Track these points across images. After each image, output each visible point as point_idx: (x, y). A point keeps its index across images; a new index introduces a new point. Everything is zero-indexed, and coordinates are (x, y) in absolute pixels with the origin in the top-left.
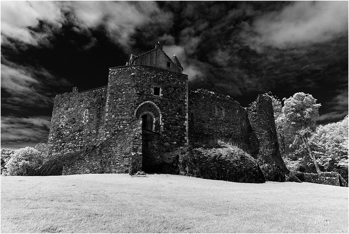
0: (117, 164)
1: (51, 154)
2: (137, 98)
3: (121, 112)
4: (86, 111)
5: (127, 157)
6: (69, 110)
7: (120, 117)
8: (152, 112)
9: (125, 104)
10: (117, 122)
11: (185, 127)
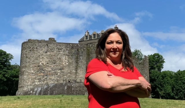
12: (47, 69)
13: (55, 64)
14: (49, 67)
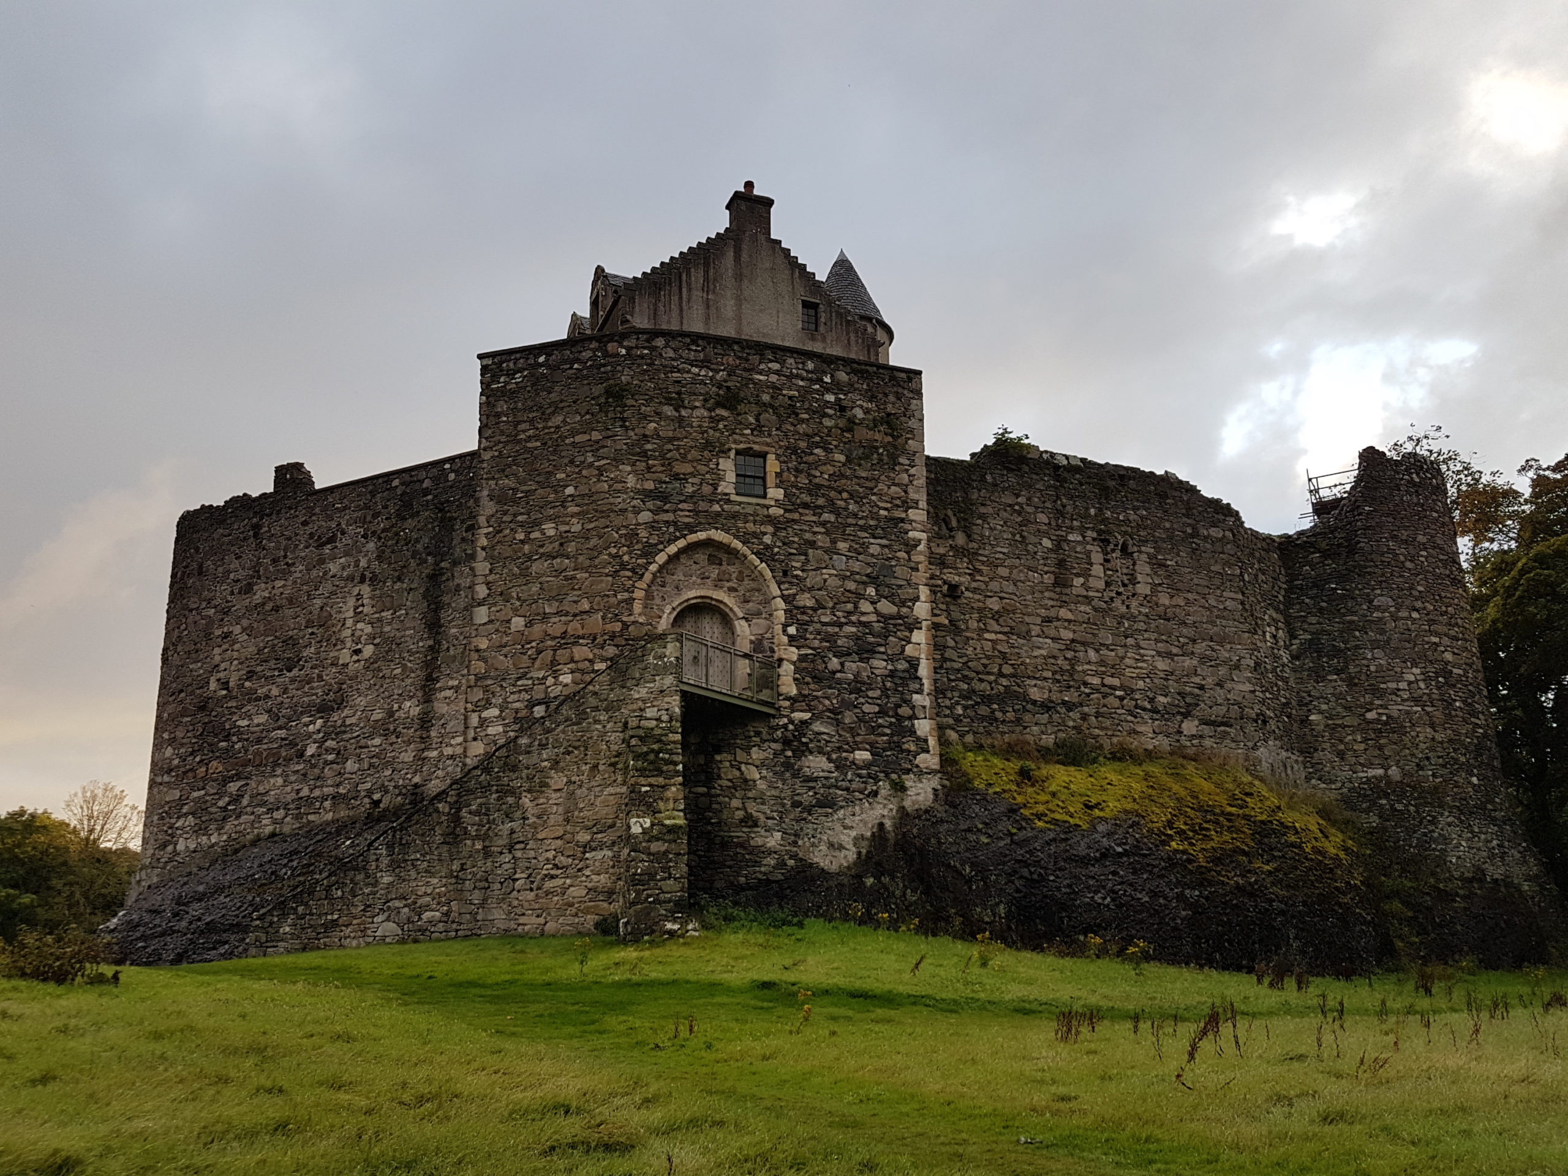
0: (549, 884)
1: (169, 842)
2: (645, 516)
3: (559, 598)
4: (359, 597)
5: (601, 846)
6: (261, 592)
7: (556, 626)
8: (732, 590)
9: (579, 552)
10: (539, 652)
11: (914, 663)
12: (245, 723)
13: (295, 672)
14: (258, 699)
